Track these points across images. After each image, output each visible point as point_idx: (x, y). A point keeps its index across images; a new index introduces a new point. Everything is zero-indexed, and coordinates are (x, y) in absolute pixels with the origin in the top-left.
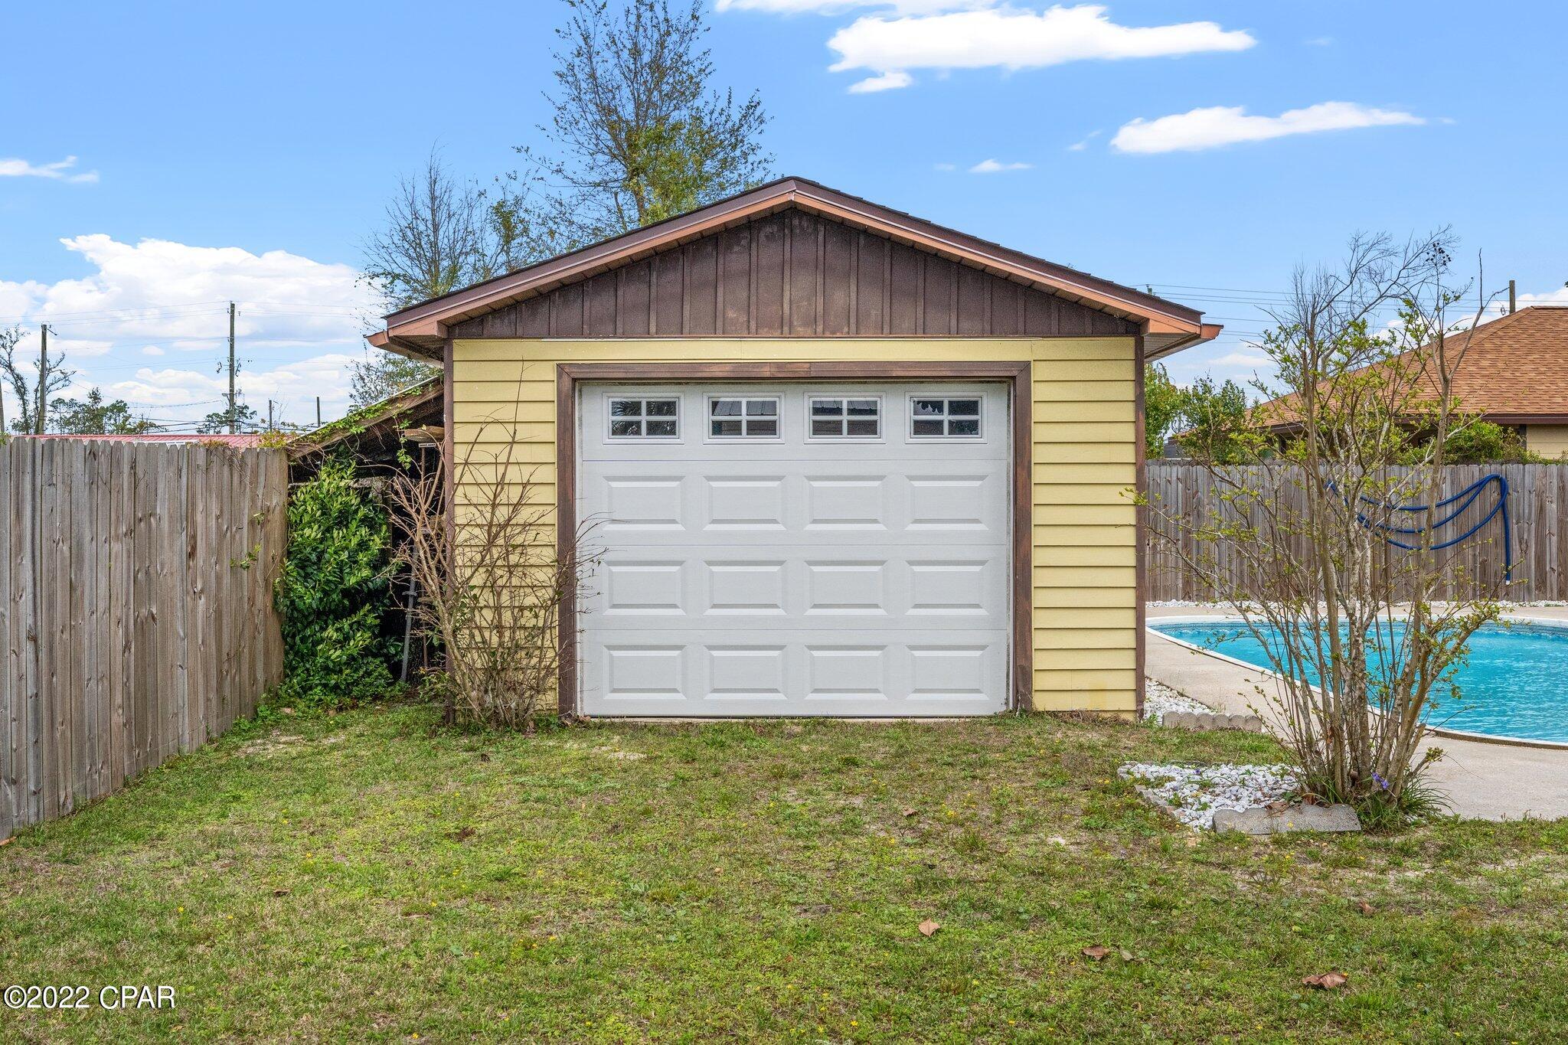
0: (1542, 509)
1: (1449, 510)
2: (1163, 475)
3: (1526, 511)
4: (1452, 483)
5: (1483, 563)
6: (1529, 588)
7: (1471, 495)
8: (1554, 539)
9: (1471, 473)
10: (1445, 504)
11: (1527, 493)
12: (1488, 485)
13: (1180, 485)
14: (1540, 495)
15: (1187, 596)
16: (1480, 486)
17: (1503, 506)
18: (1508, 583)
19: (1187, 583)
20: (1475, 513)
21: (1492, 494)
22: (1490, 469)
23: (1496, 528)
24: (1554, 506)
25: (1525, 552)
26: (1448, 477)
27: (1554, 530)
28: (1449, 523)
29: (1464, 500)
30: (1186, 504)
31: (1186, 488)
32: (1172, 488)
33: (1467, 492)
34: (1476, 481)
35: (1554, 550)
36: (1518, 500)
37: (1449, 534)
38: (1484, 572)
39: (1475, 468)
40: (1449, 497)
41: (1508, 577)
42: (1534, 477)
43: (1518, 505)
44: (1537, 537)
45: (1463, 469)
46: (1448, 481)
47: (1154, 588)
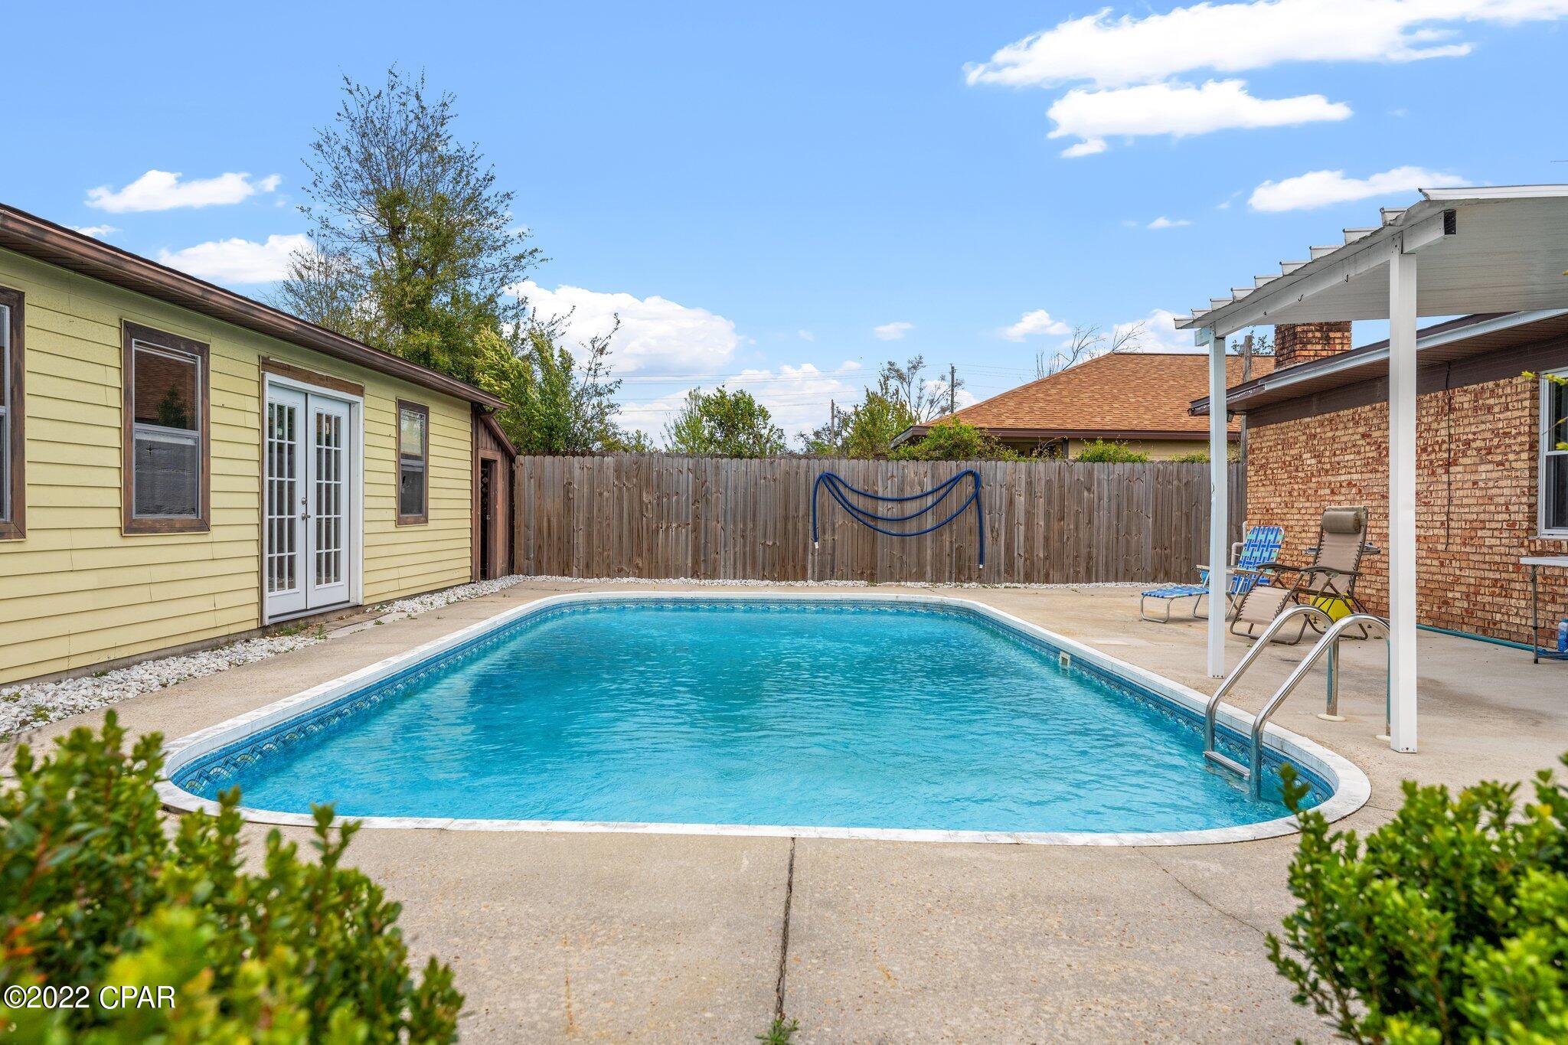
0: (1011, 502)
1: (930, 500)
2: (676, 465)
3: (998, 503)
4: (933, 477)
5: (959, 549)
6: (999, 571)
7: (948, 487)
8: (1022, 528)
9: (948, 469)
10: (927, 494)
11: (998, 487)
12: (964, 479)
13: (691, 475)
14: (1010, 488)
15: (695, 574)
16: (956, 480)
17: (977, 496)
18: (981, 566)
19: (696, 562)
20: (953, 502)
21: (967, 487)
22: (965, 465)
23: (971, 518)
24: (1022, 499)
25: (996, 539)
26: (929, 471)
27: (1022, 520)
28: (929, 512)
29: (942, 492)
30: (695, 492)
31: (696, 477)
32: (683, 478)
33: (946, 485)
34: (954, 474)
35: (1022, 538)
36: (990, 493)
37: (930, 522)
38: (959, 557)
39: (953, 463)
40: (930, 489)
41: (981, 561)
42: (1005, 473)
43: (990, 497)
44: (1006, 527)
45: (942, 464)
46: (929, 475)
47: (667, 566)
